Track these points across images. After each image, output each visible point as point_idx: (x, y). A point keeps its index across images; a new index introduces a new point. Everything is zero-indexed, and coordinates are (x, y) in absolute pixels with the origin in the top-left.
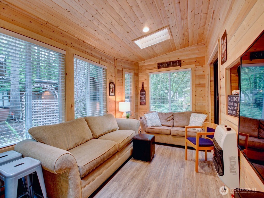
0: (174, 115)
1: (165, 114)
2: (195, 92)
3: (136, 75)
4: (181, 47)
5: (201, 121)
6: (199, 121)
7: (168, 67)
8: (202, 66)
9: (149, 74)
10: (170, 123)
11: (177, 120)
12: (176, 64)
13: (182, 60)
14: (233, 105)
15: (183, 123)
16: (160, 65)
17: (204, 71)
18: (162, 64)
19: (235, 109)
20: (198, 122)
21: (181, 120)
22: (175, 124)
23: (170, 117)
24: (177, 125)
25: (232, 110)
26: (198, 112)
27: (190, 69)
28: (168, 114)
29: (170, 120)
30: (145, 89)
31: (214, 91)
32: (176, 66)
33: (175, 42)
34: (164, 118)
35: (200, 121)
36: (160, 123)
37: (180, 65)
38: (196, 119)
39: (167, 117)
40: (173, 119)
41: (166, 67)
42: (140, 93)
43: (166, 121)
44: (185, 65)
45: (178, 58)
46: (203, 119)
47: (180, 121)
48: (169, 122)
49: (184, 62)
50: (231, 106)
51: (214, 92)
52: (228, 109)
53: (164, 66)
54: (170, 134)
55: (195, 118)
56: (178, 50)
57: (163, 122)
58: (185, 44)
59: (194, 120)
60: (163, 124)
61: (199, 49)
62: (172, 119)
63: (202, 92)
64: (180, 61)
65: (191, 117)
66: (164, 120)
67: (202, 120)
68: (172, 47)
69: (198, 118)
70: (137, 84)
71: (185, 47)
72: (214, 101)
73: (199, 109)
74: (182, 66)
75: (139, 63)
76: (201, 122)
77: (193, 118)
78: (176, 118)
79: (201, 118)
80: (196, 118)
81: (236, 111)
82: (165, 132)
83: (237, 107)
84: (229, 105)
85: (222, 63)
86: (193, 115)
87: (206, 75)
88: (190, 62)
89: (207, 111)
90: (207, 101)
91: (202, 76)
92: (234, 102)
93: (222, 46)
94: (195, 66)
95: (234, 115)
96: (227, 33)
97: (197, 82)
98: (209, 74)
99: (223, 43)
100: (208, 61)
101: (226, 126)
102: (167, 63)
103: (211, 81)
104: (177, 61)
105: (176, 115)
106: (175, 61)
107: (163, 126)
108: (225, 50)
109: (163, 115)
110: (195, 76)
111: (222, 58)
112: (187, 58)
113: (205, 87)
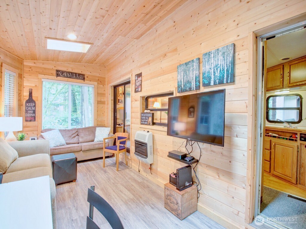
0: (78, 131)
1: (69, 131)
2: (97, 108)
3: (20, 76)
4: (86, 62)
6: (105, 133)
7: (70, 77)
8: (103, 86)
9: (43, 80)
10: (75, 140)
11: (82, 136)
12: (80, 78)
13: (86, 74)
14: (145, 118)
15: (90, 138)
16: (60, 73)
17: (104, 90)
18: (63, 72)
19: (146, 120)
21: (87, 135)
22: (81, 140)
25: (144, 121)
26: (101, 126)
27: (93, 86)
29: (75, 137)
30: (34, 98)
31: (113, 108)
32: (79, 79)
34: (68, 135)
36: (65, 141)
37: (84, 79)
39: (72, 134)
41: (67, 77)
42: (26, 105)
43: (70, 139)
44: (89, 81)
45: (82, 72)
48: (74, 138)
49: (87, 77)
50: (143, 119)
52: (141, 121)
53: (64, 75)
54: (81, 150)
55: (101, 132)
56: (82, 63)
57: (67, 140)
58: (92, 61)
60: (68, 142)
61: (101, 69)
62: (77, 135)
63: (103, 108)
64: (83, 75)
65: (96, 131)
66: (68, 137)
69: (104, 131)
70: (21, 91)
71: (90, 63)
72: (113, 117)
74: (85, 81)
75: (24, 60)
76: (107, 134)
78: (81, 134)
81: (147, 122)
83: (148, 119)
84: (142, 119)
85: (136, 92)
86: (98, 129)
87: (106, 94)
88: (93, 79)
89: (106, 125)
90: (106, 116)
91: (103, 95)
92: (146, 117)
93: (136, 80)
94: (98, 84)
95: (146, 124)
96: (143, 75)
97: (99, 100)
98: (111, 94)
99: (137, 79)
100: (110, 83)
101: (144, 131)
102: (69, 72)
103: (112, 100)
104: (80, 74)
105: (81, 131)
106: (78, 74)
107: (67, 144)
108: (140, 85)
109: (65, 132)
110: (98, 93)
111: (135, 88)
112: (90, 75)
113: (105, 104)
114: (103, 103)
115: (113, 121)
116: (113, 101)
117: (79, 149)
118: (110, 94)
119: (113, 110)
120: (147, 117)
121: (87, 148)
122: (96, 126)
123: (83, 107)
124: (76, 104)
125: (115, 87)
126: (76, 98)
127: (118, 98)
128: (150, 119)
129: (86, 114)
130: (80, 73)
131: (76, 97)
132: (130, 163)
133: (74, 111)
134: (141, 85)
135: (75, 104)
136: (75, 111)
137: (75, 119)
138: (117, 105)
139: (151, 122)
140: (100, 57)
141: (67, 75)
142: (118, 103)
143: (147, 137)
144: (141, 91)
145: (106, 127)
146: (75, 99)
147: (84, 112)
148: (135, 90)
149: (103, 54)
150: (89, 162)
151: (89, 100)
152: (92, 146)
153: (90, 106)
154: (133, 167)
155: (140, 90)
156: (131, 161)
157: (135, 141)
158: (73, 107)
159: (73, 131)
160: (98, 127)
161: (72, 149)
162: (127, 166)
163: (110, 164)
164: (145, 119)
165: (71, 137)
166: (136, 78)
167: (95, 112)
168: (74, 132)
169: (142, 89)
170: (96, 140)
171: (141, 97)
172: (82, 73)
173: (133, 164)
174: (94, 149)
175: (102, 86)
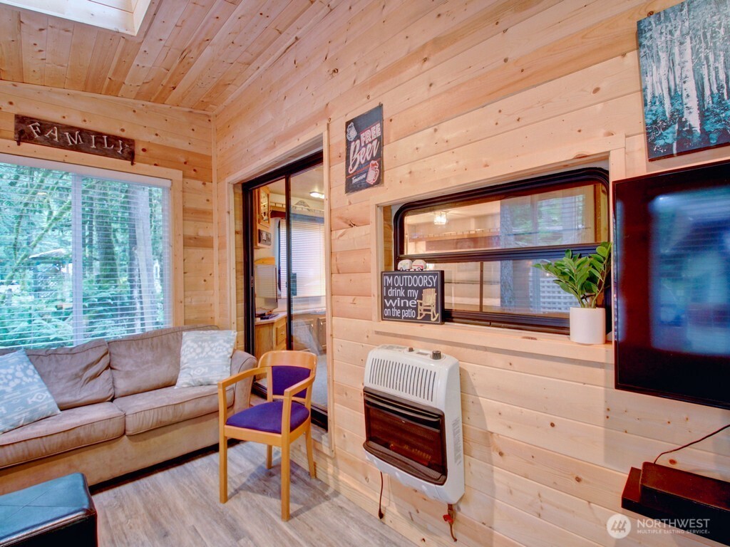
0: (112, 350)
2: (184, 260)
4: (138, 94)
5: (226, 353)
6: (217, 353)
7: (75, 148)
8: (204, 184)
10: (99, 388)
11: (128, 368)
12: (115, 151)
13: (139, 140)
14: (402, 293)
15: (159, 373)
16: (34, 127)
17: (208, 200)
18: (44, 126)
19: (409, 303)
20: (217, 357)
21: (147, 363)
22: (122, 385)
23: (99, 361)
24: (131, 389)
25: (397, 307)
26: (202, 325)
27: (168, 183)
28: (84, 349)
29: (96, 376)
31: (243, 261)
32: (113, 154)
33: (135, 63)
34: (69, 372)
35: (222, 354)
36: (52, 400)
37: (131, 157)
38: (207, 349)
39: (84, 366)
40: (109, 367)
41: (64, 145)
43: (79, 385)
44: (150, 164)
45: (123, 130)
46: (228, 346)
47: (146, 366)
48: (92, 382)
49: (144, 150)
50: (394, 298)
51: (243, 264)
52: (384, 307)
53: (52, 137)
54: (124, 433)
55: (203, 348)
56: (122, 96)
57: (62, 394)
58: (161, 87)
59: (198, 354)
60: (67, 399)
61: (194, 127)
62: (106, 369)
63: (204, 260)
64: (130, 142)
65: (183, 347)
66: (69, 381)
67: (227, 349)
68: (110, 75)
69: (212, 345)
71: (153, 99)
72: (243, 290)
73: (196, 316)
74: (137, 164)
76: (225, 356)
77: (195, 346)
78: (124, 361)
79: (221, 342)
80: (206, 344)
81: (416, 309)
82: (97, 433)
83: (420, 297)
84: (388, 298)
85: (350, 188)
86: (189, 339)
87: (215, 212)
88: (164, 159)
89: (217, 321)
90: (216, 287)
91: (202, 215)
92: (406, 288)
93: (348, 143)
94: (184, 177)
95: (408, 320)
96: (386, 115)
97: (190, 232)
98: (232, 213)
99: (358, 137)
100: (228, 174)
101: (411, 350)
102: (71, 129)
103: (237, 233)
104: (117, 138)
105: (122, 350)
106: (109, 137)
107: (63, 408)
108: (373, 158)
109: (57, 361)
110: (185, 210)
111: (347, 174)
112: (157, 142)
113: (212, 247)
114: (204, 243)
115: (242, 305)
116: (240, 237)
117: (114, 429)
118: (229, 213)
119: (241, 267)
120: (412, 288)
121: (151, 420)
122: (181, 324)
123: (136, 262)
124: (113, 254)
125: (249, 189)
126: (113, 240)
127: (259, 227)
128: (430, 298)
129: (144, 283)
130: (118, 133)
131: (115, 237)
132: (330, 470)
133: (107, 276)
134: (379, 157)
135: (110, 256)
136: (110, 275)
137: (113, 299)
138: (255, 251)
139: (433, 309)
140: (192, 73)
141: (62, 137)
142: (259, 245)
143: (440, 386)
144: (379, 181)
145: (218, 328)
146: (110, 241)
147: (137, 278)
148: (349, 181)
149: (208, 51)
150: (160, 477)
151: (153, 244)
152: (171, 411)
153: (157, 261)
154: (344, 491)
155: (371, 178)
156: (335, 465)
157: (367, 393)
158: (106, 264)
159: (90, 351)
160: (189, 330)
161: (82, 433)
162: (314, 480)
163: (244, 480)
164: (402, 298)
165: (81, 377)
166: (353, 133)
167: (175, 278)
168: (94, 356)
169: (386, 174)
170: (183, 380)
171: (378, 206)
172: (123, 135)
173: (343, 477)
174: (177, 419)
175: (198, 184)
